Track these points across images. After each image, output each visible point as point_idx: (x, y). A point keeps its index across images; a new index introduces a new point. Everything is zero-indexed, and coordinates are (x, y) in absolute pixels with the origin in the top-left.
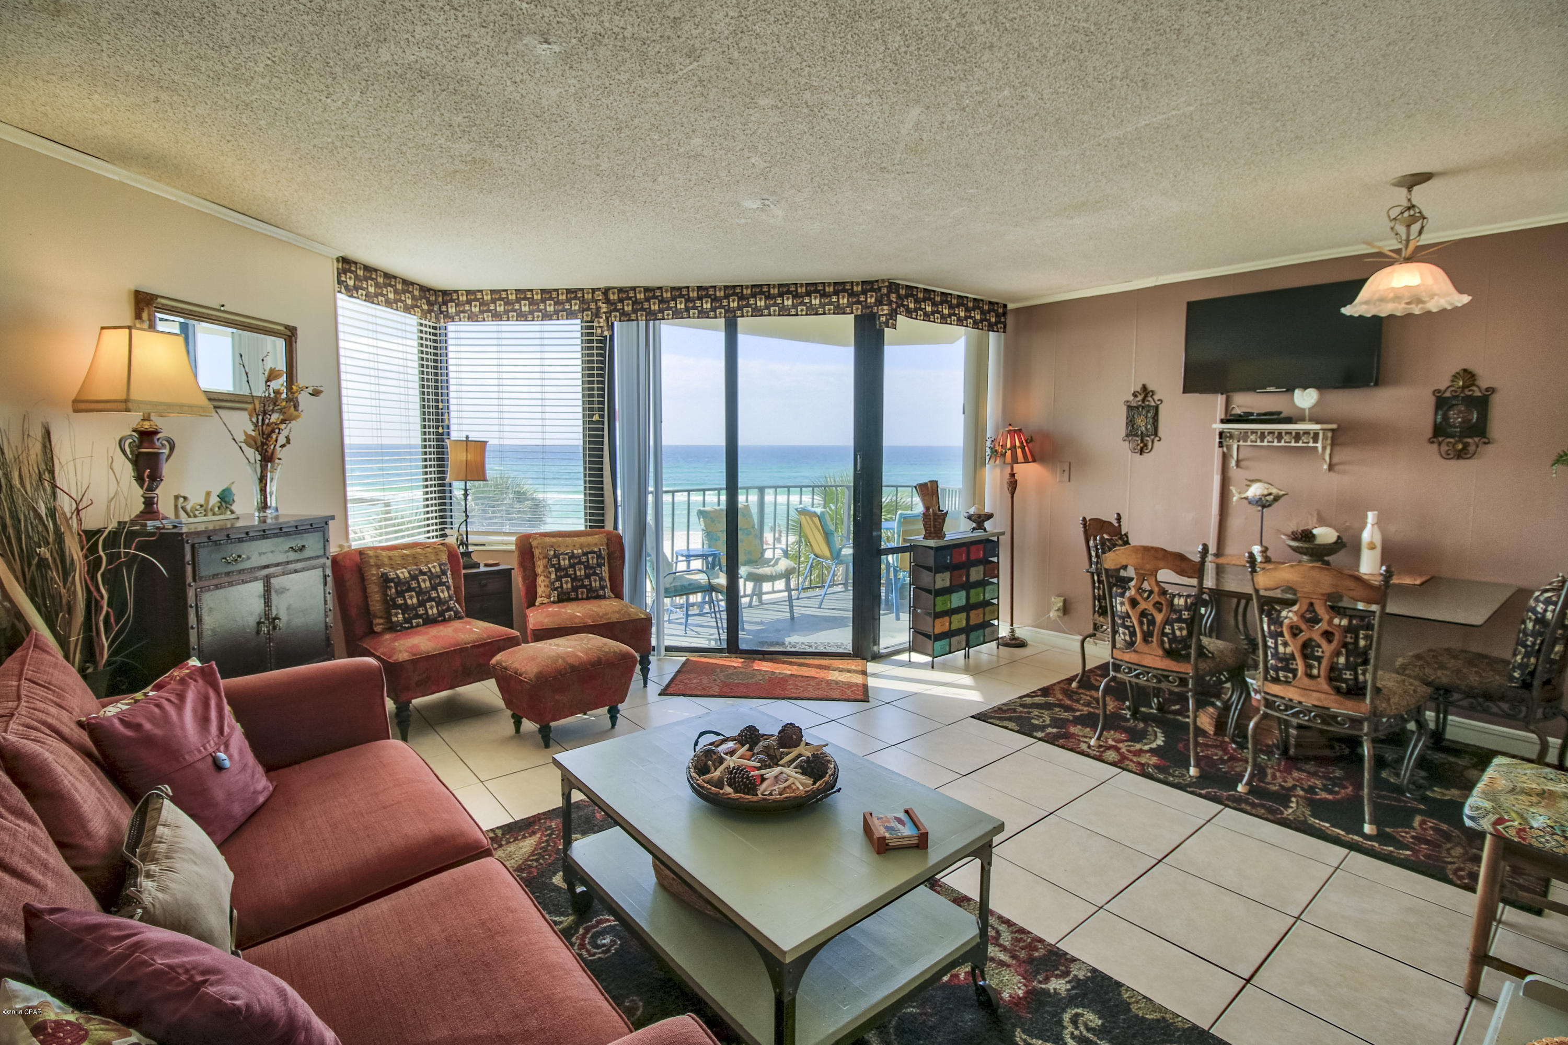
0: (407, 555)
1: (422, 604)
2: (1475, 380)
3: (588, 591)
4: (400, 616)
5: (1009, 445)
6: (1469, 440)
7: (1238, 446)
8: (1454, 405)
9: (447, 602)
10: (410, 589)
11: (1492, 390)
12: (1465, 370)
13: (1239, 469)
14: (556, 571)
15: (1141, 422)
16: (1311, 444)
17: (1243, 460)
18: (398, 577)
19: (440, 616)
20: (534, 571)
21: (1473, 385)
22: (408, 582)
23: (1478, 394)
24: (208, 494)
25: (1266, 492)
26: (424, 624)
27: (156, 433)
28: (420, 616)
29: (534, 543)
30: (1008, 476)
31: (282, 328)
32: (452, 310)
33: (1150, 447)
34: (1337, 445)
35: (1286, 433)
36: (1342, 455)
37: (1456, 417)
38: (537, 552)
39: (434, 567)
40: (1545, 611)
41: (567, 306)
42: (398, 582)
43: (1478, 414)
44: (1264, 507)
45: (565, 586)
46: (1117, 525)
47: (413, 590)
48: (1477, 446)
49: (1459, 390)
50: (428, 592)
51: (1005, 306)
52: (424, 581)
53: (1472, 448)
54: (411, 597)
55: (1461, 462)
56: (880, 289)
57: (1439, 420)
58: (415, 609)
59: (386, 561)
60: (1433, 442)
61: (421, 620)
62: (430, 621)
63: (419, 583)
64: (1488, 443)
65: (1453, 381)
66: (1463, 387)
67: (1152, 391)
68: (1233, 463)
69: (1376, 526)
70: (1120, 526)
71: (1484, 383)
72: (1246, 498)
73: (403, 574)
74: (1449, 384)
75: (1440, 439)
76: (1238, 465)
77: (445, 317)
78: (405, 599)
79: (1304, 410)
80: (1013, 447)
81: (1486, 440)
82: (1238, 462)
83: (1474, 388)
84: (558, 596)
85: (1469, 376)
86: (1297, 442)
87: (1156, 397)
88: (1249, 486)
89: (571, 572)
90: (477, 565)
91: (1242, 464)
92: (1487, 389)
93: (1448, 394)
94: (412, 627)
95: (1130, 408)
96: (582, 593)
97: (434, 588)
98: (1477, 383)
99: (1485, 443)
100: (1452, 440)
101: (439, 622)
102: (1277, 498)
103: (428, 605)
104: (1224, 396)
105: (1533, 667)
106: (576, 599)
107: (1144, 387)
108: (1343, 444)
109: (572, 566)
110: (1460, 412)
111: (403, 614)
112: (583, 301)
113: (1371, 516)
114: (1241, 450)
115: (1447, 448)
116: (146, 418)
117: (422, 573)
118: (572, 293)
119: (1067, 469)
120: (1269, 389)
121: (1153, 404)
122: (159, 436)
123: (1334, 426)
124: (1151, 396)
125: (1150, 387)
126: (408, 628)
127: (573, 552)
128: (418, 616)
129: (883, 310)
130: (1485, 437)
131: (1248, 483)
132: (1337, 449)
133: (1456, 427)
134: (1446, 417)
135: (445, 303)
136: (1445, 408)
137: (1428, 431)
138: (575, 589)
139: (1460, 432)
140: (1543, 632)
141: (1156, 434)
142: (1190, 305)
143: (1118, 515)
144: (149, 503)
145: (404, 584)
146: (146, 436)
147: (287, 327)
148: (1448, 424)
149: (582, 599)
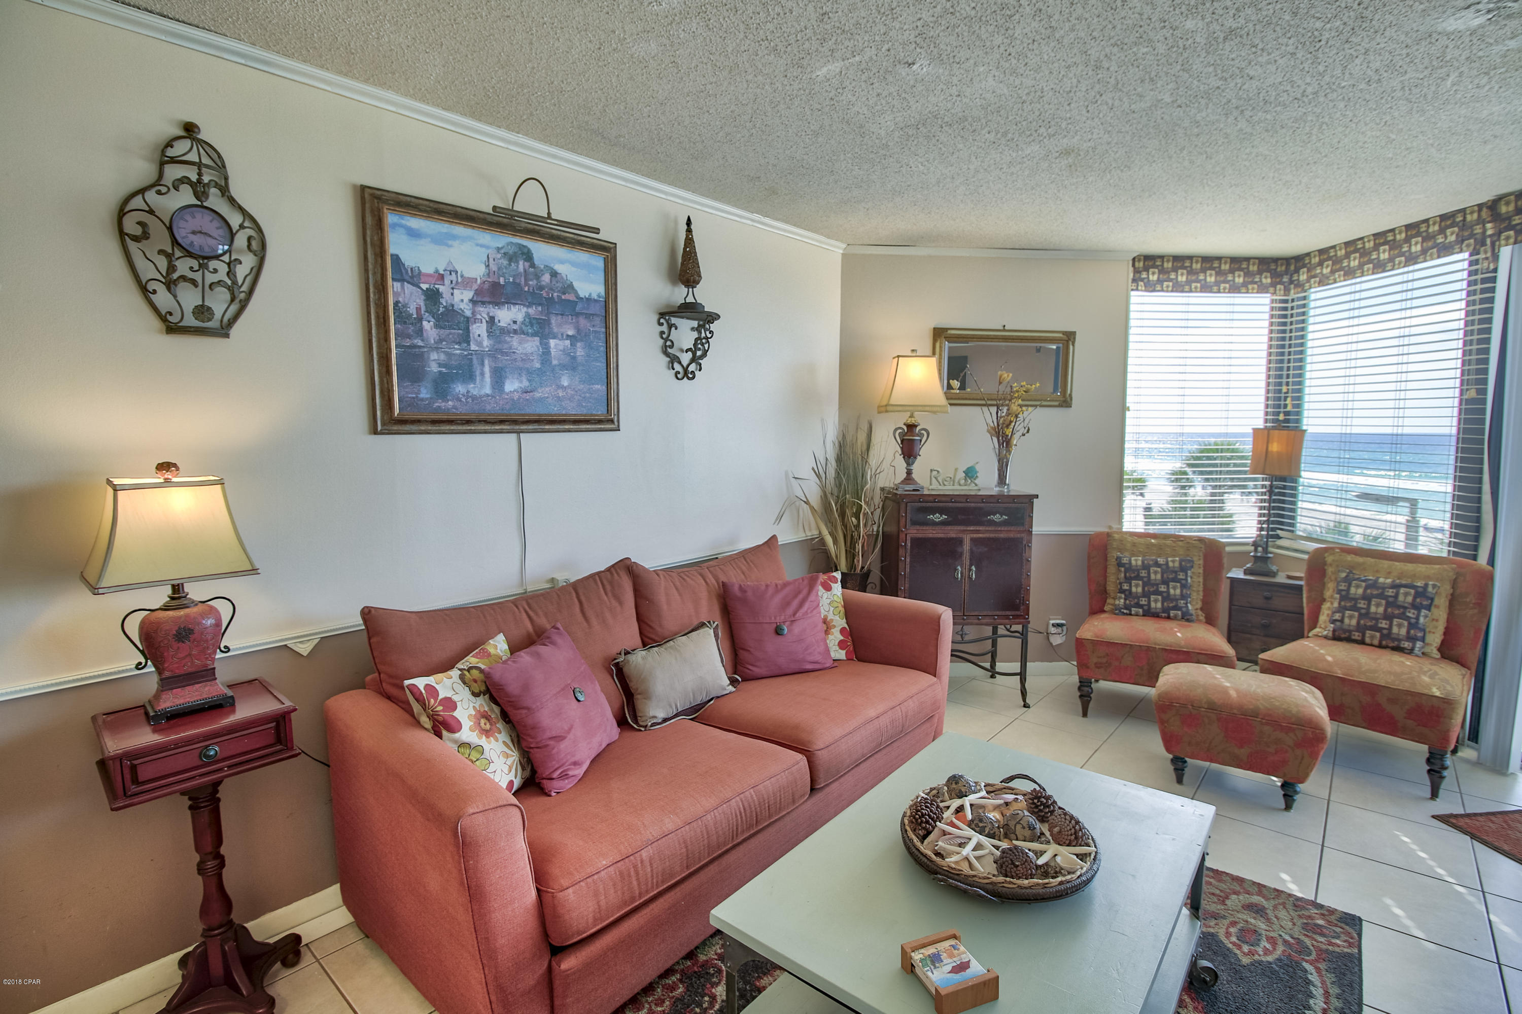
0: (1152, 544)
1: (1146, 595)
3: (1383, 637)
4: (1122, 601)
9: (1177, 600)
10: (1138, 577)
14: (1341, 600)
18: (1130, 563)
19: (1163, 612)
20: (1322, 594)
22: (1138, 570)
24: (956, 470)
26: (1144, 615)
27: (916, 426)
28: (1141, 606)
29: (1329, 559)
31: (1061, 335)
32: (1303, 277)
38: (1330, 570)
39: (1173, 561)
41: (1440, 239)
42: (1129, 568)
45: (1347, 621)
47: (1141, 579)
50: (1157, 585)
52: (1156, 573)
54: (1137, 586)
58: (1138, 598)
59: (1129, 546)
61: (1141, 610)
62: (1149, 614)
63: (1149, 573)
73: (1137, 561)
77: (1297, 286)
78: (1131, 586)
84: (1334, 631)
89: (1362, 604)
90: (1274, 574)
94: (1131, 614)
96: (1372, 637)
97: (1165, 582)
101: (1161, 617)
103: (1153, 597)
106: (1362, 642)
109: (1368, 598)
111: (1125, 599)
112: (1464, 225)
116: (911, 416)
117: (1157, 564)
118: (1447, 219)
122: (918, 428)
126: (1126, 614)
127: (1376, 581)
128: (1138, 605)
135: (1297, 271)
138: (1361, 629)
144: (909, 473)
145: (1134, 571)
146: (911, 427)
147: (1064, 333)
149: (1372, 645)
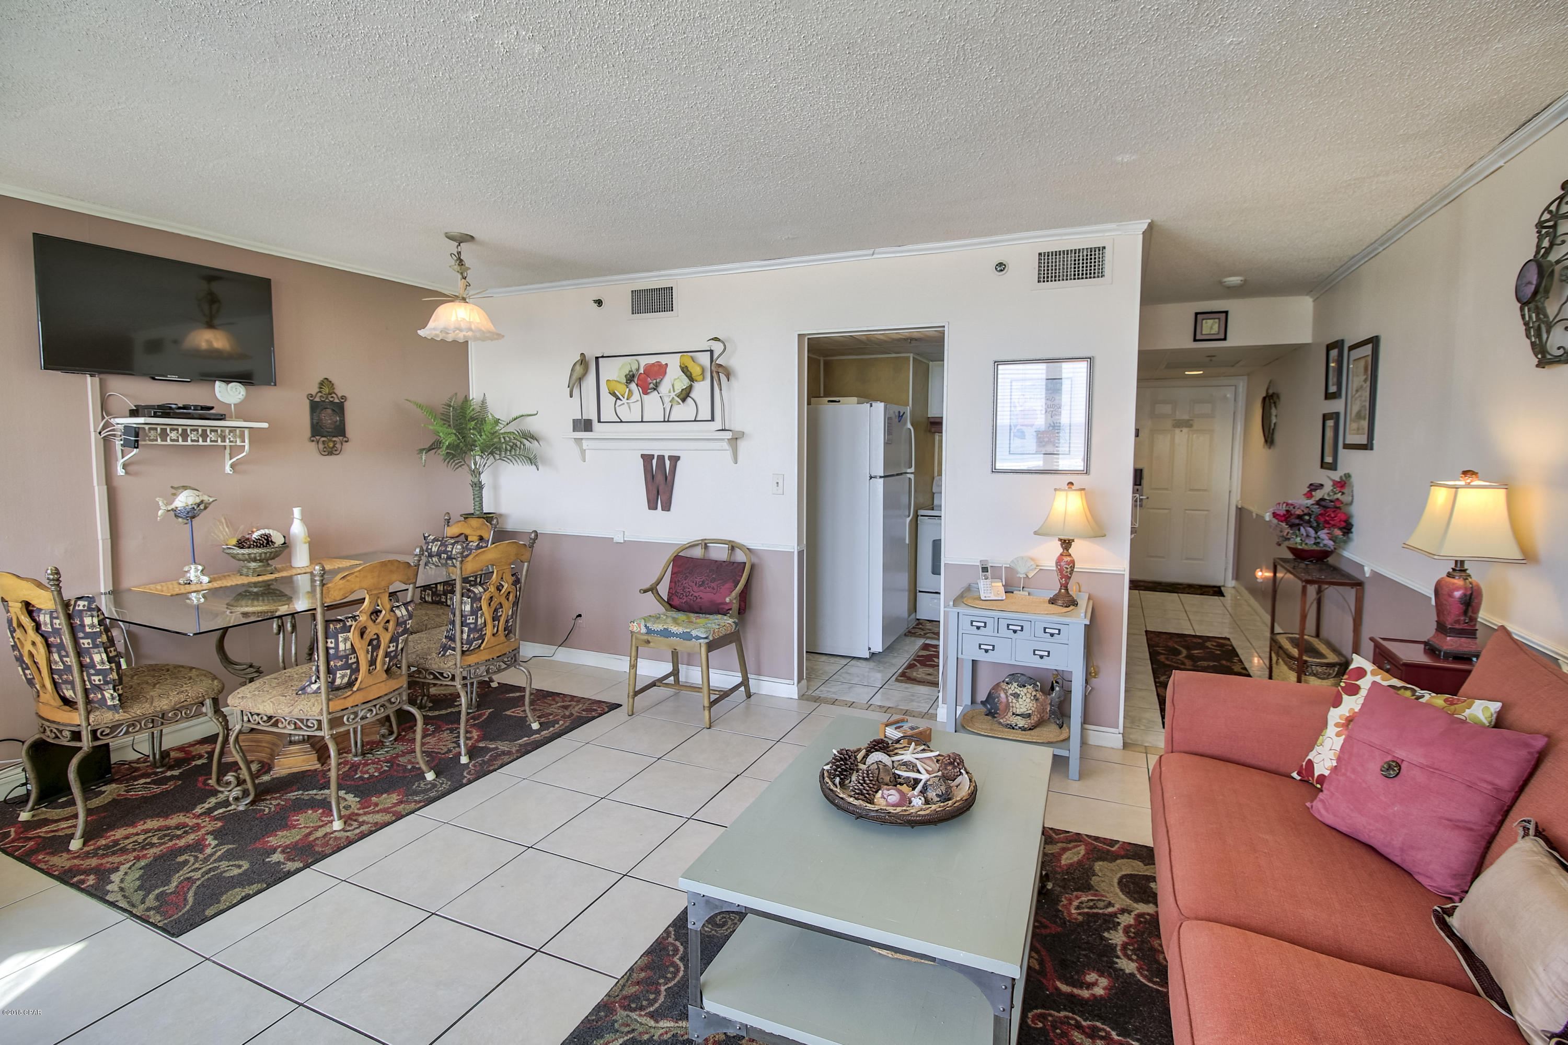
2: (334, 389)
6: (335, 439)
8: (322, 410)
11: (344, 398)
12: (325, 379)
13: (128, 477)
17: (130, 464)
21: (333, 392)
23: (336, 401)
25: (198, 501)
35: (212, 430)
37: (325, 419)
43: (338, 417)
44: (193, 517)
48: (341, 445)
49: (325, 396)
53: (338, 446)
55: (333, 457)
57: (314, 421)
60: (313, 441)
65: (319, 387)
66: (327, 394)
69: (299, 521)
71: (339, 391)
74: (317, 390)
75: (318, 438)
76: (125, 471)
79: (230, 405)
81: (346, 439)
82: (124, 467)
83: (334, 395)
85: (326, 383)
88: (174, 494)
91: (131, 468)
92: (342, 397)
93: (317, 399)
98: (336, 391)
99: (346, 442)
100: (324, 439)
104: (95, 379)
110: (327, 415)
113: (297, 512)
115: (322, 446)
120: (170, 377)
123: (264, 425)
130: (345, 436)
131: (174, 491)
133: (326, 428)
134: (318, 419)
136: (318, 411)
137: (309, 432)
139: (330, 432)
148: (320, 424)
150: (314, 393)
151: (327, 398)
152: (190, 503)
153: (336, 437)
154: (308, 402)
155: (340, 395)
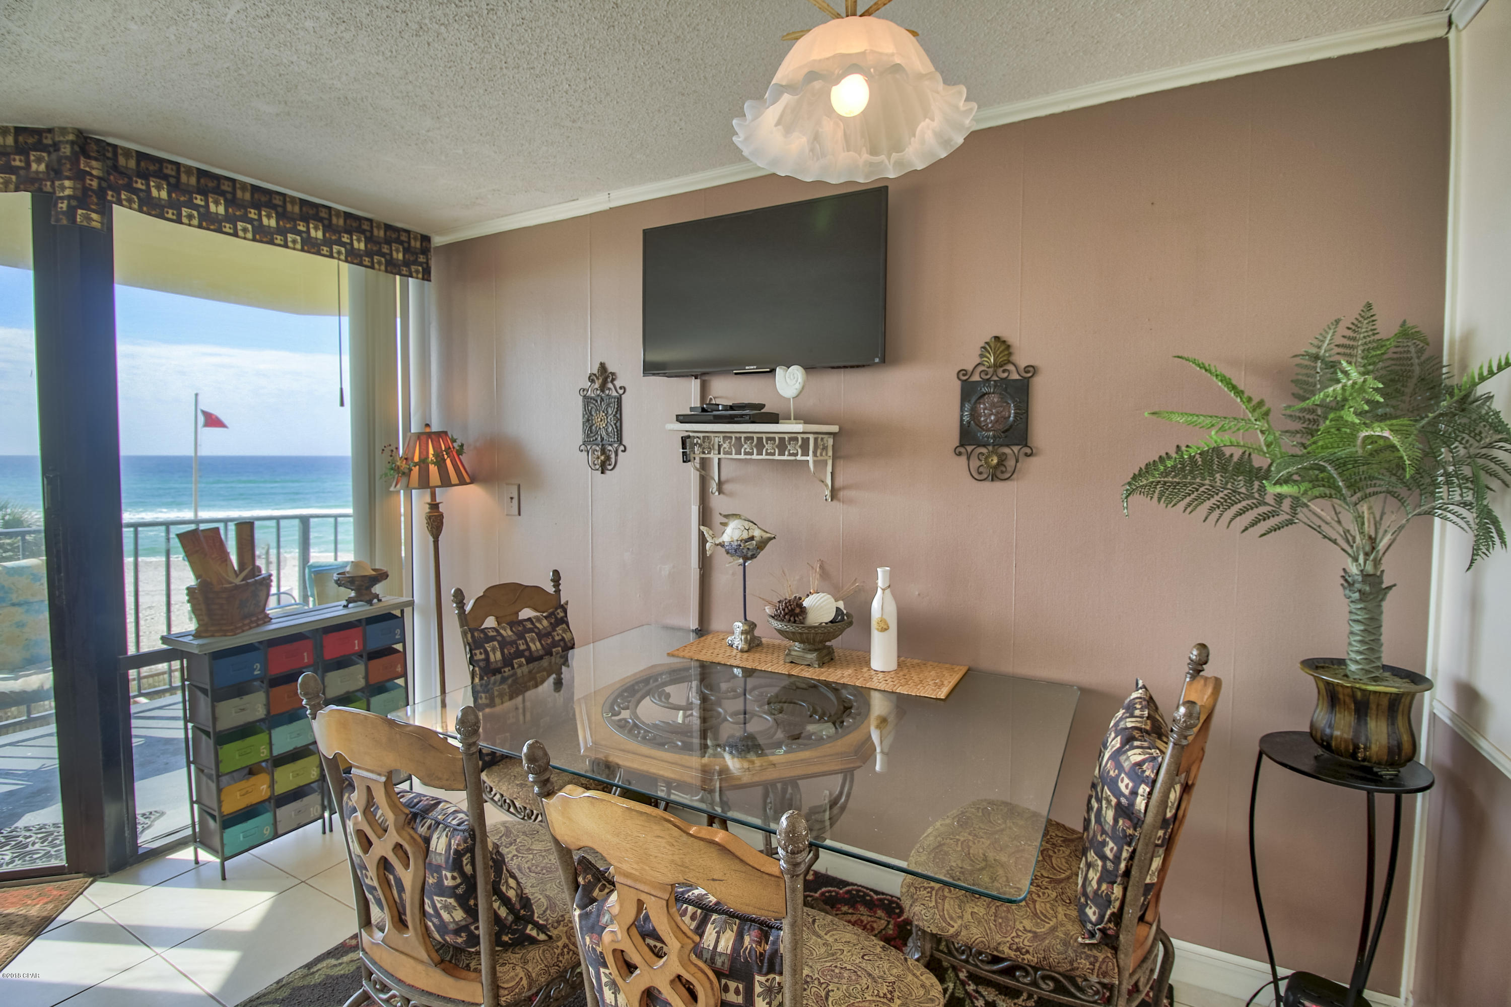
2: (1010, 354)
5: (416, 459)
6: (1007, 450)
7: (719, 459)
8: (984, 394)
11: (1032, 370)
12: (997, 338)
13: (721, 496)
15: (601, 422)
16: (799, 458)
17: (727, 481)
21: (1009, 362)
23: (1015, 376)
25: (745, 536)
30: (427, 509)
33: (613, 461)
34: (840, 458)
35: (768, 439)
36: (848, 473)
37: (988, 413)
40: (1134, 793)
43: (1017, 408)
44: (746, 559)
46: (551, 590)
48: (1017, 461)
49: (991, 370)
51: (426, 239)
53: (1011, 463)
55: (998, 485)
56: (56, 146)
57: (966, 419)
60: (960, 454)
64: (1031, 455)
65: (982, 356)
66: (997, 366)
67: (613, 374)
68: (713, 487)
69: (888, 591)
70: (558, 591)
71: (1022, 359)
72: (722, 545)
74: (978, 360)
75: (970, 448)
76: (720, 491)
79: (788, 400)
80: (423, 463)
81: (1028, 451)
82: (720, 484)
83: (1010, 367)
85: (1002, 348)
86: (782, 453)
87: (618, 383)
88: (727, 524)
91: (727, 487)
92: (1027, 369)
93: (976, 378)
95: (587, 400)
98: (1013, 358)
99: (1026, 455)
100: (984, 450)
102: (762, 544)
104: (698, 381)
105: (1117, 904)
107: (603, 367)
108: (847, 457)
110: (993, 405)
113: (882, 575)
114: (723, 462)
115: (979, 463)
119: (515, 496)
120: (748, 369)
121: (615, 394)
123: (835, 429)
124: (613, 381)
125: (611, 369)
129: (63, 188)
130: (1026, 446)
131: (724, 520)
132: (840, 463)
133: (988, 430)
134: (974, 414)
136: (973, 400)
137: (953, 437)
139: (994, 437)
140: (1132, 837)
141: (620, 440)
142: (648, 234)
143: (556, 573)
148: (978, 424)
150: (970, 368)
151: (995, 372)
152: (735, 539)
153: (1008, 446)
154: (958, 384)
155: (1022, 364)
